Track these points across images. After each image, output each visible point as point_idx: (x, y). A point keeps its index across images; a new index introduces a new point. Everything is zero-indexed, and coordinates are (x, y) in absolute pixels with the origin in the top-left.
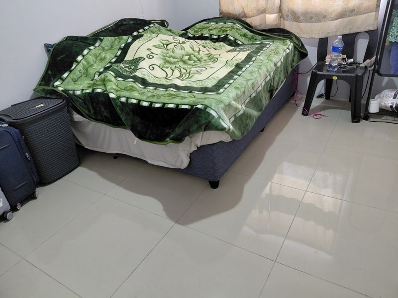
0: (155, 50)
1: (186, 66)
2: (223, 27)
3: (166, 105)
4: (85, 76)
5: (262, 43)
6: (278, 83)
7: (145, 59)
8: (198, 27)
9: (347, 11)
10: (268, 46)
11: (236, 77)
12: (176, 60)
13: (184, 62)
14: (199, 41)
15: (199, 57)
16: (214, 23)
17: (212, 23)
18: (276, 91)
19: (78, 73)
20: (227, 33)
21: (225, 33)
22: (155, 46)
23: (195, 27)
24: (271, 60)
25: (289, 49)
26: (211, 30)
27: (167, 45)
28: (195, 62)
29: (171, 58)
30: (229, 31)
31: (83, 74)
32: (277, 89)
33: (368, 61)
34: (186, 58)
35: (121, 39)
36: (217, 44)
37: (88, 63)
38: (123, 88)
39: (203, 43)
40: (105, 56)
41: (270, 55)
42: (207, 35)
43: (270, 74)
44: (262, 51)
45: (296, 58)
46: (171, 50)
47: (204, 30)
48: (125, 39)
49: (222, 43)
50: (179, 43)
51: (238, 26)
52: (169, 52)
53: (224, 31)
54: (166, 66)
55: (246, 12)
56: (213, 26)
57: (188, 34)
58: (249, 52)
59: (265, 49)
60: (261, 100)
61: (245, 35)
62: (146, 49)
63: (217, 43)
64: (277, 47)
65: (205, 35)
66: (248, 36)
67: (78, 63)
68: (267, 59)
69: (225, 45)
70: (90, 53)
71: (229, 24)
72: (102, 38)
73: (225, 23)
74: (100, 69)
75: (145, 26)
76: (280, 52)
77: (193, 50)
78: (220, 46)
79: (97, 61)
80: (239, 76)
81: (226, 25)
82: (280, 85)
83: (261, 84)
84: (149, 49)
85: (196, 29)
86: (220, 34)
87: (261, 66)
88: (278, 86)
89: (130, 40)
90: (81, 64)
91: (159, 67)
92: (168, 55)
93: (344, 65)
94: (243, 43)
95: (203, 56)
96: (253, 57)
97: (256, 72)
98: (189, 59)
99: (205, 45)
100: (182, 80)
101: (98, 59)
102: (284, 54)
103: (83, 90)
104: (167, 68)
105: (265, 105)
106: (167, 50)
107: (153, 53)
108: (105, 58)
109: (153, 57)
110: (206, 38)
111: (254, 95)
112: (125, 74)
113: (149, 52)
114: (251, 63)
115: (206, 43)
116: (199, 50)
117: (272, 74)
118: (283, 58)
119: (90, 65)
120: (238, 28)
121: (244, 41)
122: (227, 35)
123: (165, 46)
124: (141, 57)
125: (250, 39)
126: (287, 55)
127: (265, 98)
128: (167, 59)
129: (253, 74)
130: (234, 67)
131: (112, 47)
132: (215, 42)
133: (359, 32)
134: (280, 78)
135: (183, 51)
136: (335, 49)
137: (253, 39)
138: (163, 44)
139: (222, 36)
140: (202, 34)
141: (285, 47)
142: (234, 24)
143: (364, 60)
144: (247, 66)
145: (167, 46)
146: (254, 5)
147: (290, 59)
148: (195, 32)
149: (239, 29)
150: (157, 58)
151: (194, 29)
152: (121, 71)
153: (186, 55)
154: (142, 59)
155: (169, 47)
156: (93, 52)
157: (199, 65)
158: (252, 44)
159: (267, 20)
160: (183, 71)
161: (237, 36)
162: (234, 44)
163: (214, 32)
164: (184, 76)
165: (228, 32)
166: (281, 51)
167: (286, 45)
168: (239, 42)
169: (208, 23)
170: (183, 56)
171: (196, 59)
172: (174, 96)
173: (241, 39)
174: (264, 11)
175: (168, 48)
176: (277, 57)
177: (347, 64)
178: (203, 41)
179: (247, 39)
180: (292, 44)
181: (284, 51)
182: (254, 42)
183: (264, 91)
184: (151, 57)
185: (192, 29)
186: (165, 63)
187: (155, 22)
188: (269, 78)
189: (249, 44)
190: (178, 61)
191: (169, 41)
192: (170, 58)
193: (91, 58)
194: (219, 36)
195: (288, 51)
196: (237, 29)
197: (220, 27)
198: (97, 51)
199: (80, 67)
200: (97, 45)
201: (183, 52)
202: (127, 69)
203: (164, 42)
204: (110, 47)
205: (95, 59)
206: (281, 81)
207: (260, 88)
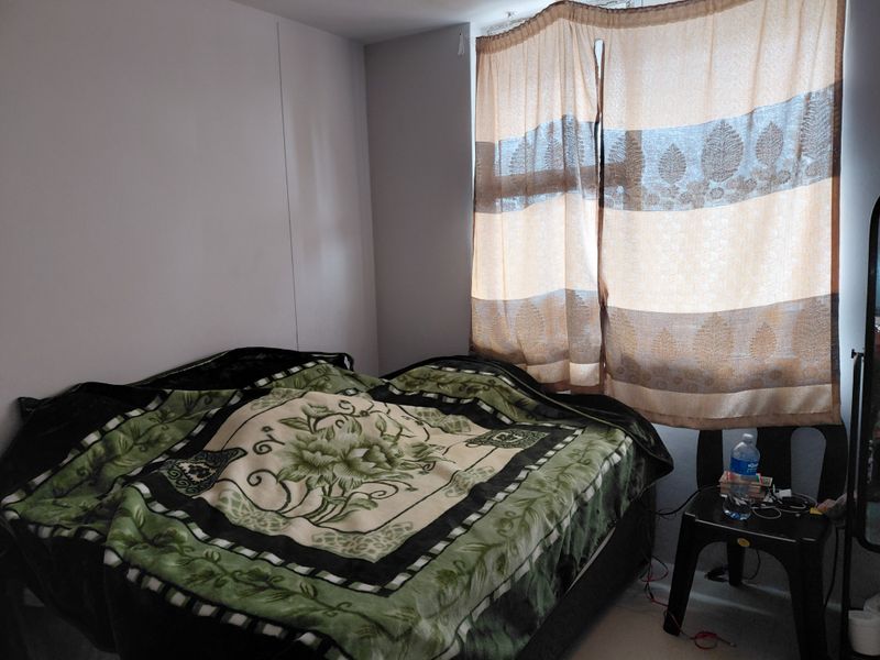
0: (280, 432)
1: (347, 478)
2: (469, 381)
3: (228, 613)
4: (91, 485)
5: (557, 427)
6: (589, 543)
7: (245, 453)
8: (416, 375)
9: (762, 374)
10: (569, 439)
11: (458, 531)
12: (329, 459)
13: (350, 465)
14: (409, 408)
15: (395, 451)
16: (451, 370)
17: (449, 369)
18: (582, 567)
19: (75, 475)
20: (477, 395)
21: (471, 395)
22: (286, 422)
23: (409, 375)
24: (565, 485)
25: (619, 453)
26: (443, 384)
27: (318, 419)
28: (378, 464)
29: (318, 454)
30: (481, 392)
31: (87, 480)
32: (584, 561)
33: (829, 503)
34: (360, 453)
35: (217, 395)
36: (451, 419)
37: (110, 449)
38: (150, 538)
39: (420, 414)
40: (160, 436)
41: (566, 468)
42: (432, 395)
43: (559, 526)
44: (551, 453)
45: (641, 476)
46: (325, 433)
47: (428, 382)
48: (224, 398)
49: (461, 418)
50: (351, 415)
51: (506, 381)
52: (318, 436)
53: (470, 390)
54: (296, 474)
55: (526, 351)
56: (449, 375)
57: (391, 388)
58: (519, 450)
59: (560, 446)
60: (527, 602)
61: (519, 404)
62: (261, 427)
63: (451, 416)
64: (590, 444)
65: (429, 395)
66: (527, 407)
67: (84, 449)
68: (558, 479)
69: (469, 422)
70: (123, 426)
71: (486, 375)
72: (168, 391)
73: (477, 373)
74: (134, 468)
75: (292, 367)
76: (595, 462)
77: (382, 435)
78: (458, 423)
79: (136, 447)
80: (467, 528)
81: (478, 377)
82: (596, 548)
83: (530, 557)
84: (266, 429)
85: (409, 379)
86: (461, 394)
87: (533, 501)
88: (586, 551)
89: (235, 400)
90: (90, 453)
91: (276, 477)
92: (312, 445)
93: (767, 503)
94: (514, 422)
95: (404, 449)
96: (523, 468)
97: (516, 522)
98: (366, 458)
99: (423, 418)
100: (317, 524)
101: (140, 441)
102: (606, 466)
103: (57, 527)
104: (298, 479)
105: (542, 613)
106: (314, 431)
107: (273, 440)
108: (158, 440)
109: (270, 449)
110: (427, 403)
111: (503, 589)
112: (182, 491)
113: (263, 436)
114: (512, 487)
115: (426, 414)
116: (399, 434)
117: (566, 523)
118: (600, 479)
119: (112, 456)
120: (505, 386)
121: (516, 418)
122: (477, 400)
123: (313, 421)
124: (237, 449)
125: (531, 414)
126: (616, 468)
127: (545, 592)
128: (307, 454)
129: (507, 527)
130: (465, 496)
131: (188, 411)
132: (447, 414)
133: (798, 424)
134: (593, 531)
135: (356, 435)
136: (738, 466)
137: (539, 414)
138: (309, 417)
139: (466, 401)
140: (422, 392)
141: (608, 448)
142: (496, 376)
143: (821, 500)
144: (500, 496)
145: (316, 422)
146: (544, 340)
147: (624, 476)
148: (408, 384)
149: (507, 390)
150: (278, 454)
151: (405, 379)
152: (173, 482)
153: (362, 446)
154: (240, 453)
155: (320, 425)
156: (132, 423)
157: (384, 477)
158: (534, 428)
159: (572, 376)
160: (336, 492)
161: (501, 404)
162: (490, 421)
163: (447, 389)
164: (330, 507)
165: (480, 394)
166: (596, 458)
167: (613, 441)
168: (504, 419)
169: (440, 369)
170: (352, 448)
171: (382, 457)
172: (262, 584)
173: (509, 412)
174: (566, 355)
175: (317, 428)
176: (583, 474)
177: (775, 502)
178: (420, 409)
179: (524, 413)
180: (629, 440)
181: (607, 458)
182: (540, 424)
183: (540, 572)
184: (265, 449)
185: (401, 377)
186: (296, 467)
187: (322, 356)
188: (555, 535)
189: (525, 427)
190: (334, 463)
191: (327, 410)
192: (313, 452)
193: (120, 439)
194: (459, 399)
195: (616, 458)
196: (501, 387)
197: (464, 379)
198: (146, 422)
199: (84, 461)
200: (152, 406)
201: (355, 438)
202: (194, 477)
203: (313, 411)
204: (184, 412)
205: (130, 442)
206: (596, 537)
207: (526, 568)
